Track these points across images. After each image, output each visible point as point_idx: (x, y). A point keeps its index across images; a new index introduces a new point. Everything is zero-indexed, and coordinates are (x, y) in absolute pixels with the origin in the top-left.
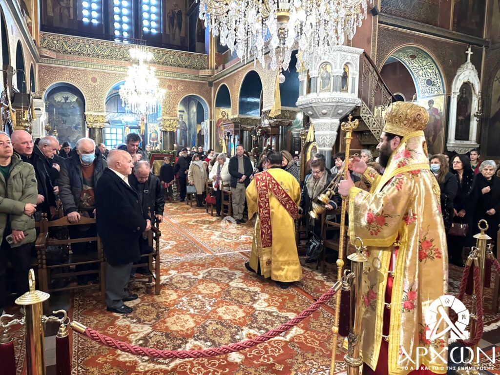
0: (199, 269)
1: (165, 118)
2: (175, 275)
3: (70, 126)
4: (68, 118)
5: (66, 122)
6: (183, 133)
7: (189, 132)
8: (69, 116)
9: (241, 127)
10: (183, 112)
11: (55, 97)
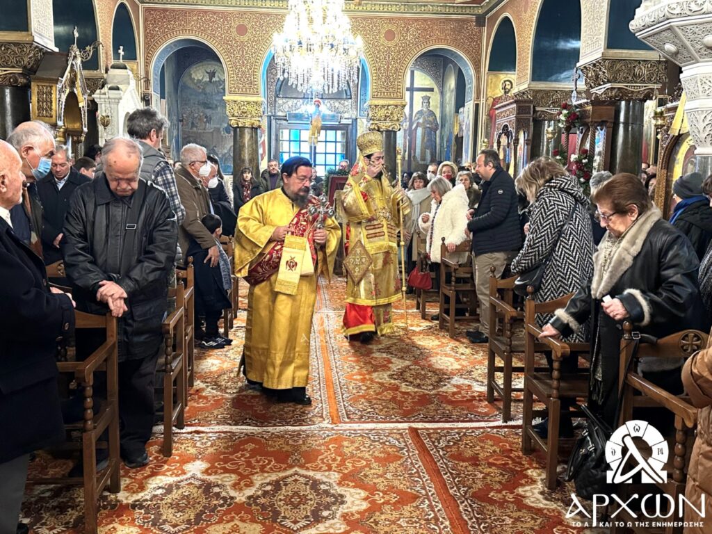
0: (263, 470)
1: (376, 102)
2: (193, 477)
3: (218, 126)
4: (214, 112)
5: (211, 118)
6: (429, 134)
7: (441, 133)
8: (217, 107)
9: (535, 111)
10: (431, 90)
11: (192, 72)
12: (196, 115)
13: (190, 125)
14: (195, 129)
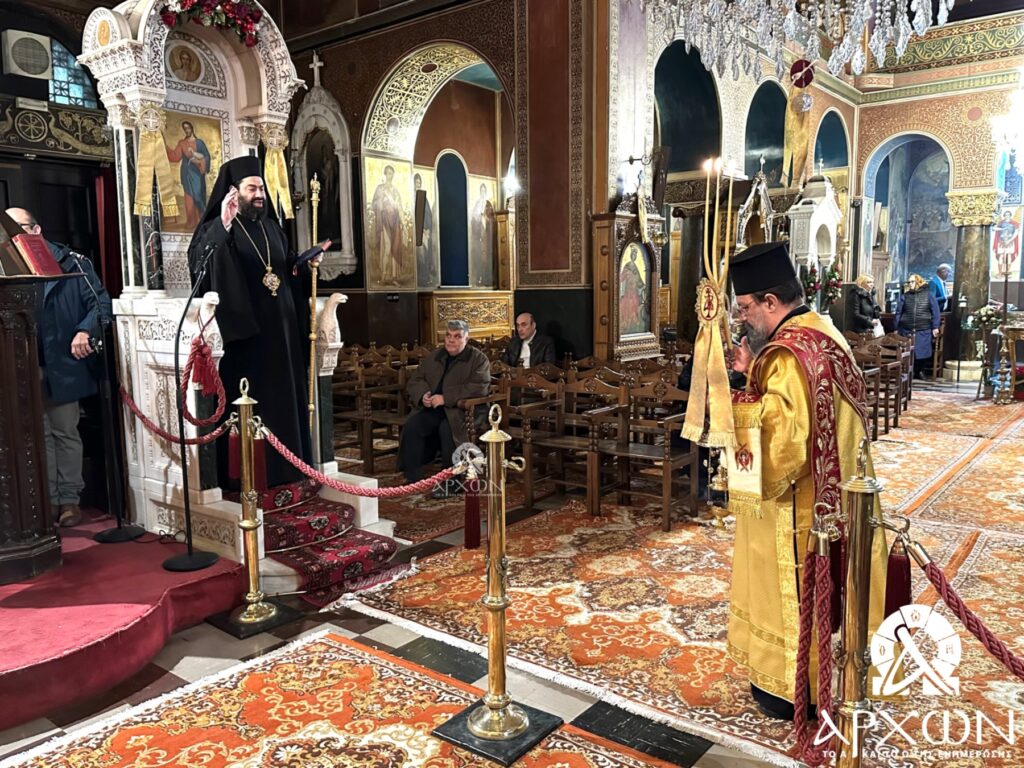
12: (928, 214)
13: (920, 225)
14: (926, 230)
